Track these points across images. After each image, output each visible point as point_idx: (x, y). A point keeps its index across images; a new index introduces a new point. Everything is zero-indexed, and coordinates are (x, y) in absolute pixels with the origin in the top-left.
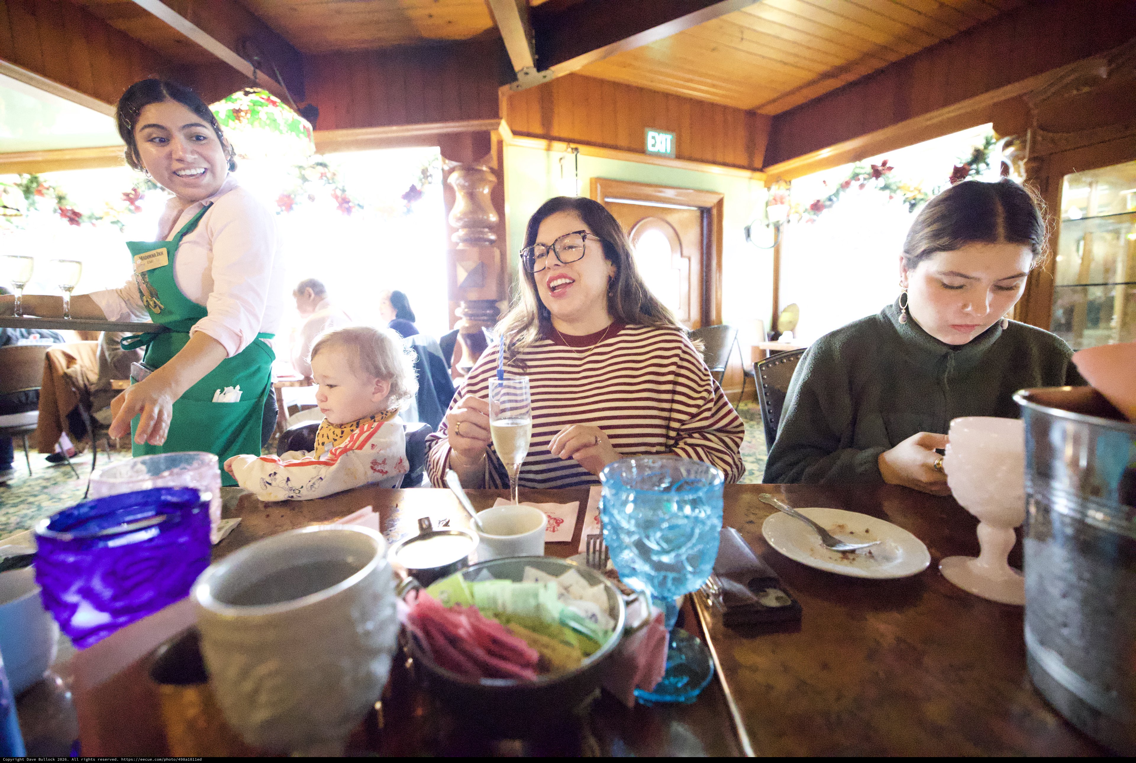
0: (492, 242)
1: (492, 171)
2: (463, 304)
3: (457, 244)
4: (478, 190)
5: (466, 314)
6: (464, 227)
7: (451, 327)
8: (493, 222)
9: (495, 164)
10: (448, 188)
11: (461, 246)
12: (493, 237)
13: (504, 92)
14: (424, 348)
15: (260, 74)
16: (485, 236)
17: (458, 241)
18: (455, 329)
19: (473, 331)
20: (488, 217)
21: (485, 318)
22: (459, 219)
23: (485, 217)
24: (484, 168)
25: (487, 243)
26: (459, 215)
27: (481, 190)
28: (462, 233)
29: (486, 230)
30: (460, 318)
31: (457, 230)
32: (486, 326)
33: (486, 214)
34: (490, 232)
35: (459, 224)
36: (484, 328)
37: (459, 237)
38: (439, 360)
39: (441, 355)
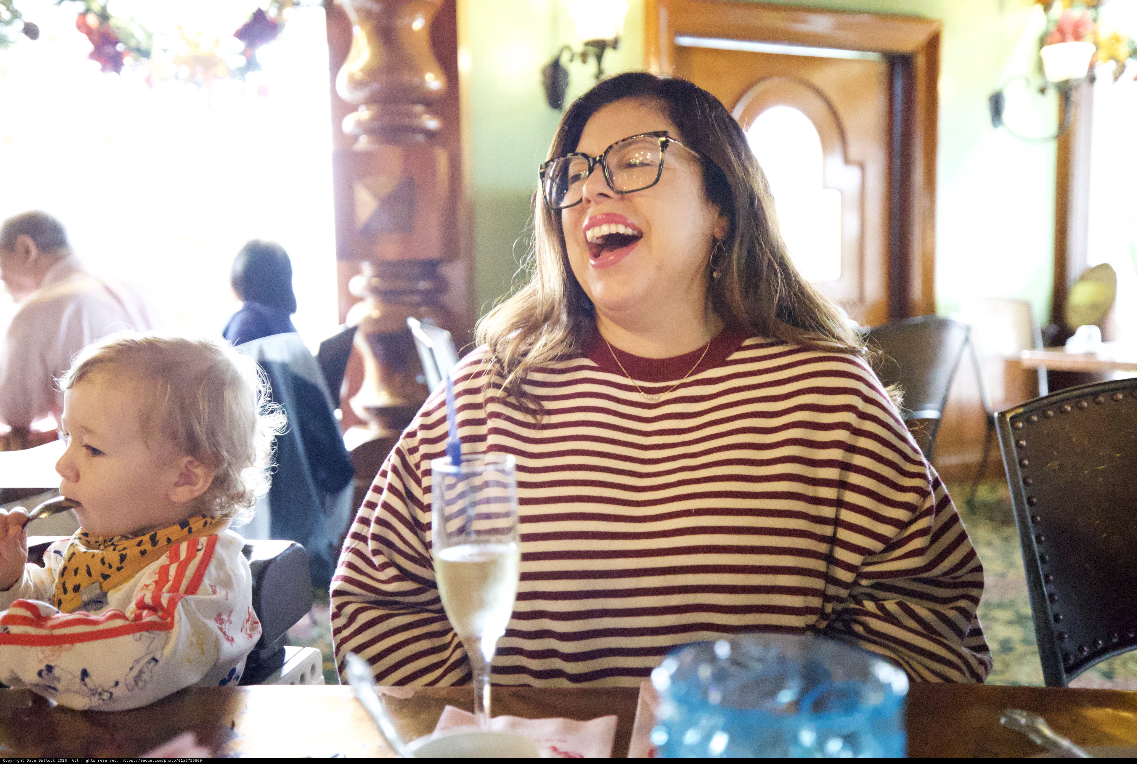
0: (431, 134)
2: (367, 269)
3: (355, 139)
4: (400, 22)
5: (375, 291)
6: (370, 101)
7: (342, 320)
8: (434, 92)
10: (335, 14)
11: (364, 143)
12: (432, 123)
14: (284, 367)
16: (416, 123)
17: (358, 131)
18: (350, 323)
19: (391, 327)
20: (423, 81)
21: (416, 298)
22: (357, 84)
23: (416, 80)
25: (420, 138)
26: (359, 75)
27: (408, 22)
28: (364, 114)
29: (419, 108)
30: (360, 299)
31: (354, 108)
32: (419, 317)
33: (419, 72)
34: (427, 112)
35: (360, 95)
36: (413, 323)
37: (360, 124)
38: (314, 389)
39: (320, 381)
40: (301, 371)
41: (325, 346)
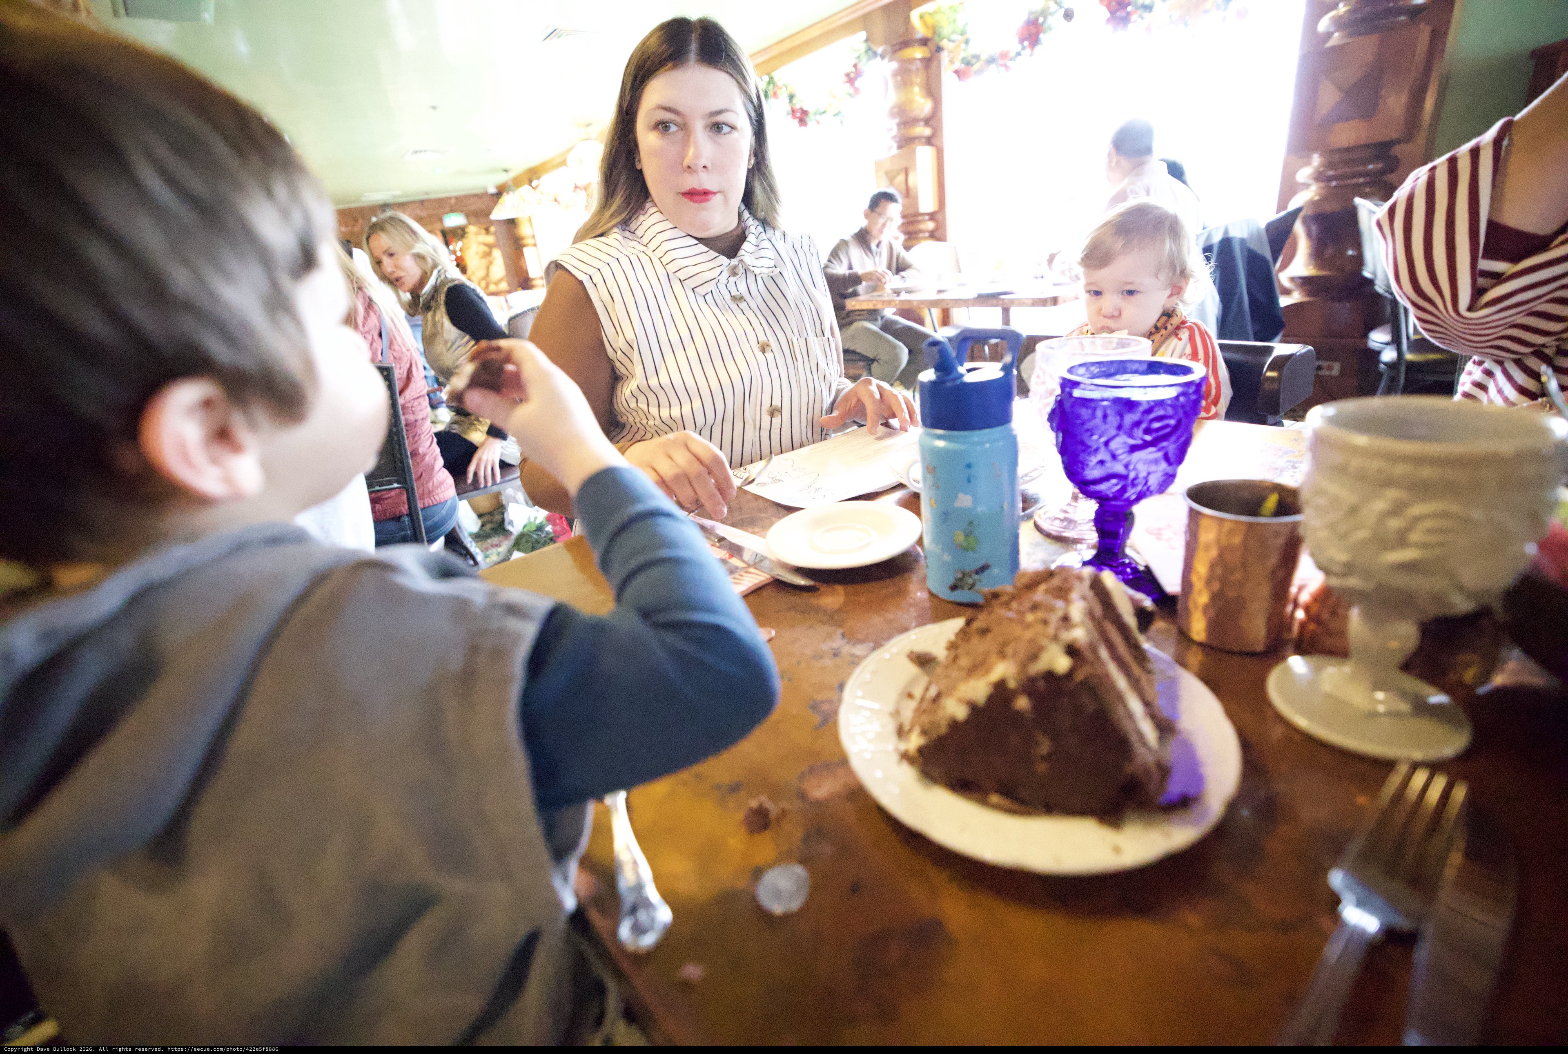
0: (1415, 12)
2: (1316, 160)
3: (1328, 36)
5: (1319, 177)
7: (1282, 205)
11: (1336, 39)
14: (1243, 241)
17: (1332, 29)
18: (1292, 206)
19: (1332, 207)
21: (1362, 180)
25: (1403, 18)
28: (1342, 10)
30: (1306, 186)
31: (1331, 7)
32: (1364, 196)
36: (1358, 201)
37: (1336, 20)
38: (1263, 259)
39: (1267, 253)
40: (1253, 246)
41: (1270, 227)
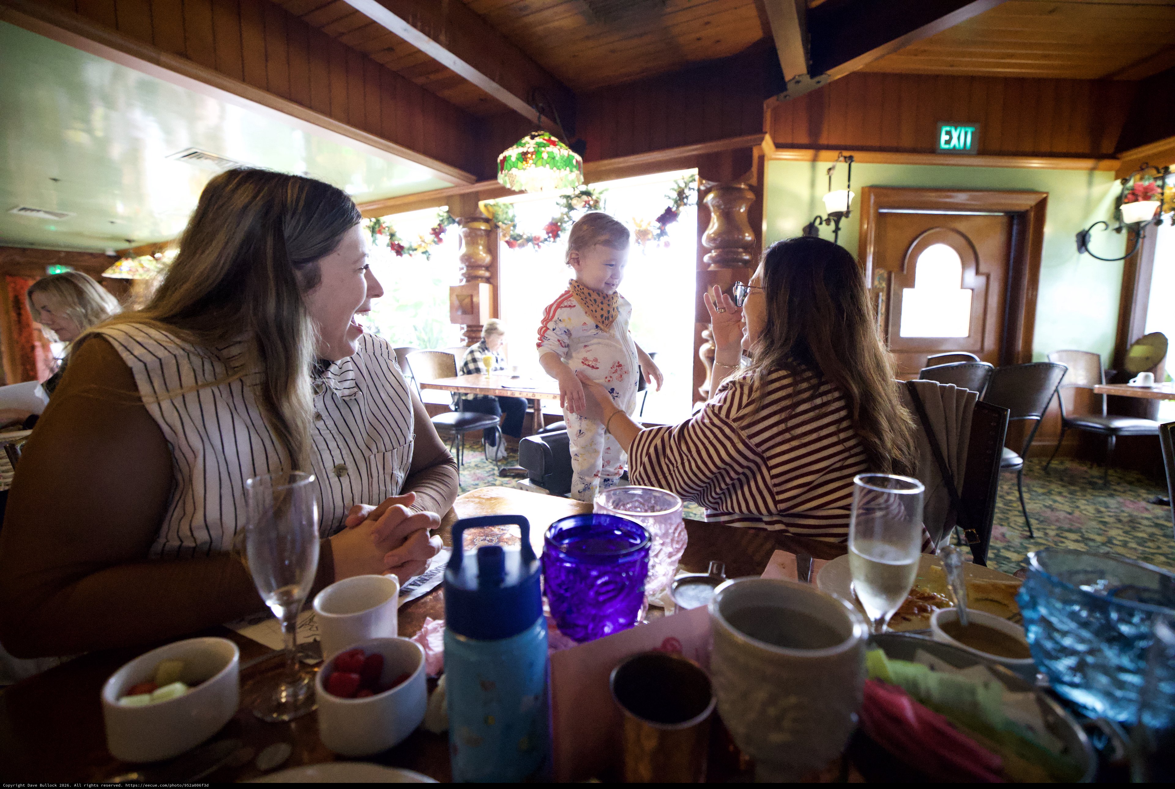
1: (751, 188)
4: (734, 209)
6: (716, 248)
8: (750, 241)
9: (754, 181)
10: (703, 208)
12: (747, 257)
13: (769, 105)
15: (543, 118)
16: (739, 257)
20: (744, 237)
22: (710, 239)
23: (740, 237)
24: (743, 186)
26: (713, 235)
27: (737, 209)
29: (741, 250)
31: (708, 251)
33: (741, 232)
34: (745, 252)
35: (712, 245)
37: (711, 258)
